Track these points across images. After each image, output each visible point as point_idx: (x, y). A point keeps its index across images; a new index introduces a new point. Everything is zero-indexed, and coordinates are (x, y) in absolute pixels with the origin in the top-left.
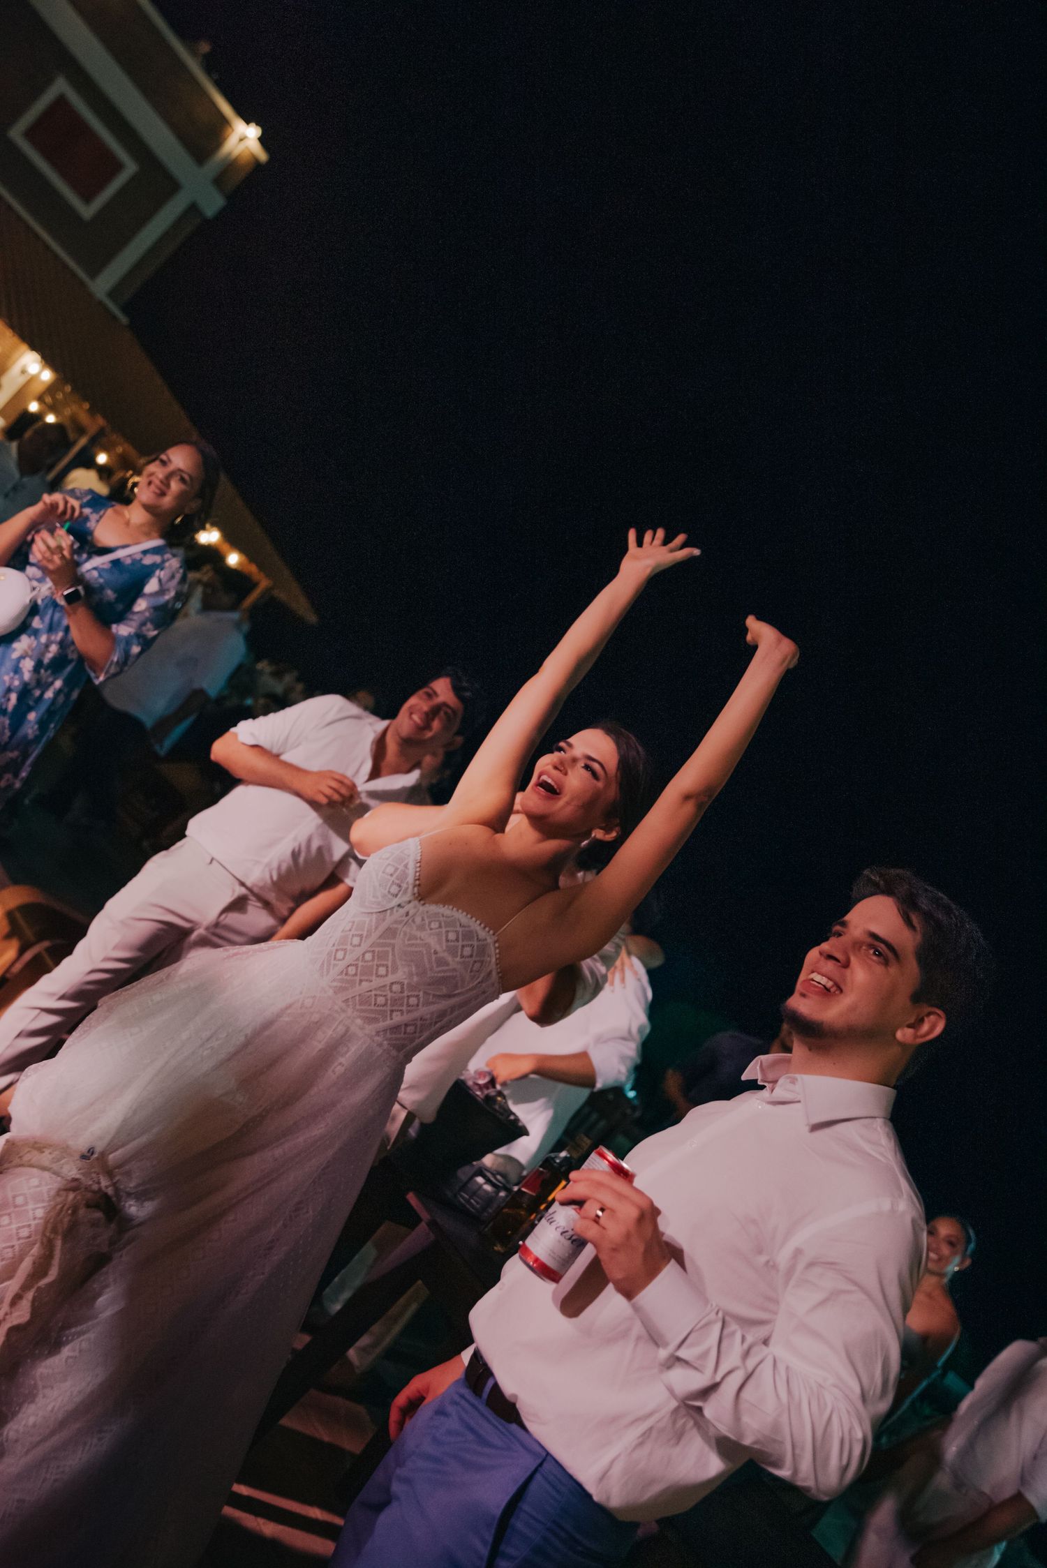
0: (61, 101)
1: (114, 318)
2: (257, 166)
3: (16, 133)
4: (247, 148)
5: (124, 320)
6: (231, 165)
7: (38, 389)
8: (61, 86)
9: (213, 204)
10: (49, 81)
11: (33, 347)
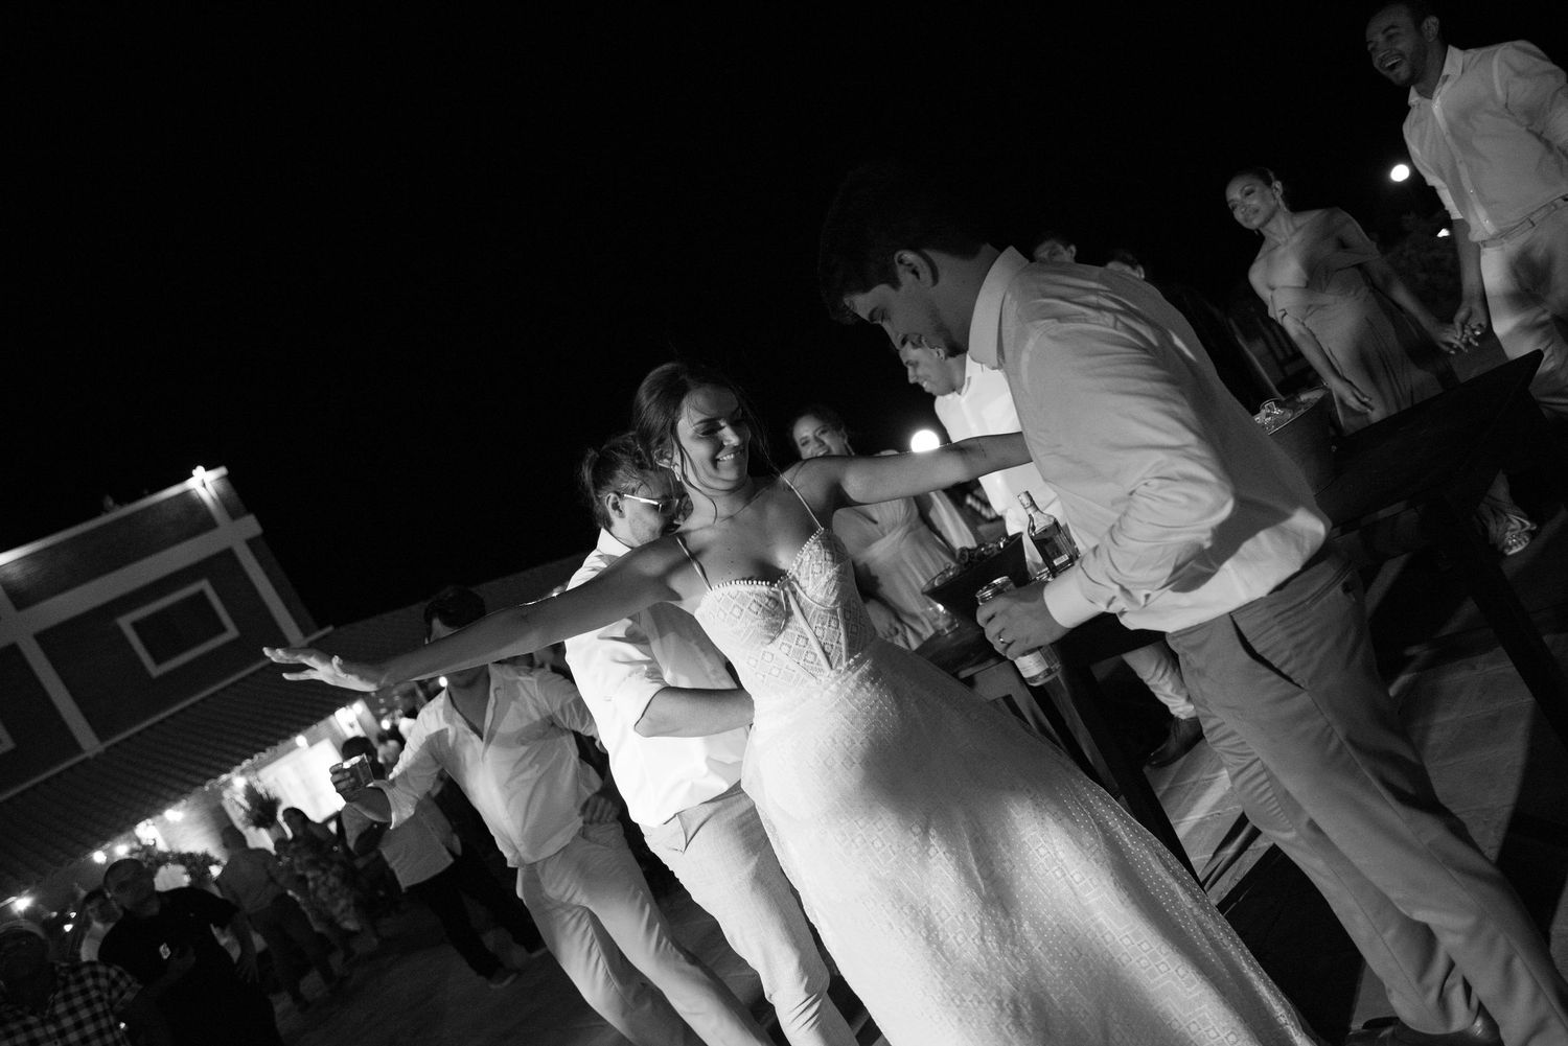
0: (136, 625)
1: (325, 637)
2: (230, 478)
3: (155, 671)
4: (211, 482)
5: (330, 629)
6: (223, 500)
7: (368, 717)
8: (125, 622)
9: (251, 526)
10: (119, 630)
11: (332, 712)
